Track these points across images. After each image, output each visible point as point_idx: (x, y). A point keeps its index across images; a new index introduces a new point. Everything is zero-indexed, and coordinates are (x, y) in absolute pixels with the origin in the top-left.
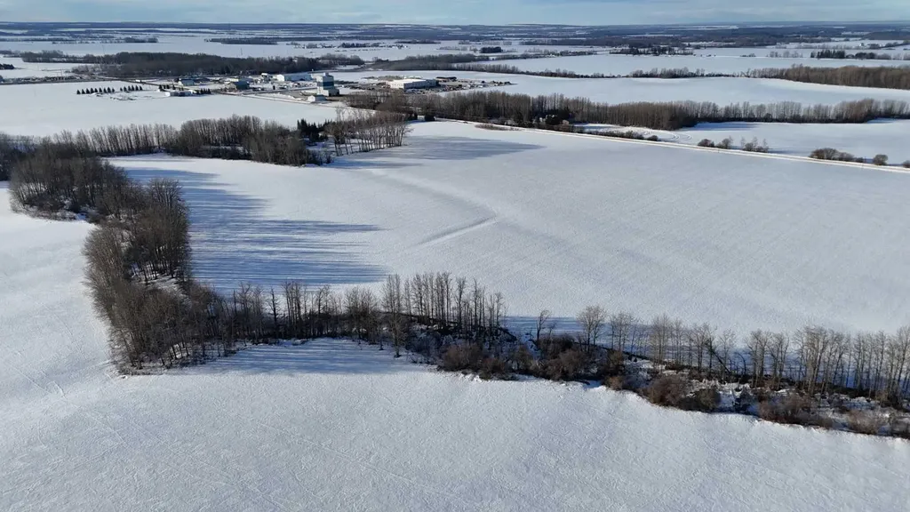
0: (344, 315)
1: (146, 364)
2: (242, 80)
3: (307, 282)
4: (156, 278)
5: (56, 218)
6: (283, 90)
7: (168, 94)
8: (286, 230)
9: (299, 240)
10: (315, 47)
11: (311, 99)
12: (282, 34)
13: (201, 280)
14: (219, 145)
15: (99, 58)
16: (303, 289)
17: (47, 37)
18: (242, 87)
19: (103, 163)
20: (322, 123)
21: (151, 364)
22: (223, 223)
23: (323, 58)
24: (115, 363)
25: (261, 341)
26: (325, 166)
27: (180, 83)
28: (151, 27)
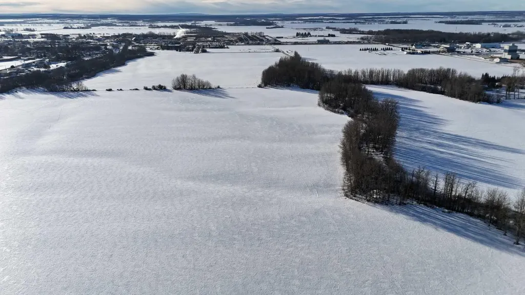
0: (482, 204)
1: (358, 195)
2: (451, 46)
3: (461, 176)
4: (373, 152)
5: (335, 112)
6: (478, 54)
7: (405, 53)
8: (456, 141)
9: (463, 149)
10: (509, 26)
11: (498, 60)
12: (486, 18)
13: (397, 159)
14: (426, 84)
15: (375, 32)
16: (457, 180)
17: (353, 21)
18: (451, 51)
19: (363, 87)
20: (501, 76)
21: (360, 196)
22: (417, 129)
23: (513, 34)
24: (343, 190)
25: (423, 202)
26: (495, 105)
27: (414, 47)
28: (407, 15)
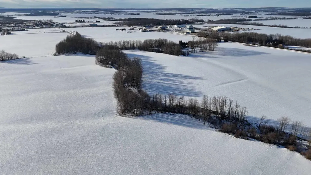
0: (188, 107)
1: (126, 114)
2: (163, 27)
3: (177, 95)
4: (132, 88)
5: (107, 67)
6: (176, 30)
7: (141, 31)
8: (171, 77)
9: (175, 80)
10: (188, 16)
11: (185, 33)
12: (178, 12)
13: (145, 90)
14: (154, 48)
15: (123, 19)
16: (175, 97)
17: (109, 13)
18: (163, 29)
19: (121, 52)
20: (187, 42)
21: (128, 114)
22: (153, 73)
23: (190, 20)
24: (118, 112)
25: (160, 112)
26: (187, 56)
27: (145, 27)
28: (139, 10)
